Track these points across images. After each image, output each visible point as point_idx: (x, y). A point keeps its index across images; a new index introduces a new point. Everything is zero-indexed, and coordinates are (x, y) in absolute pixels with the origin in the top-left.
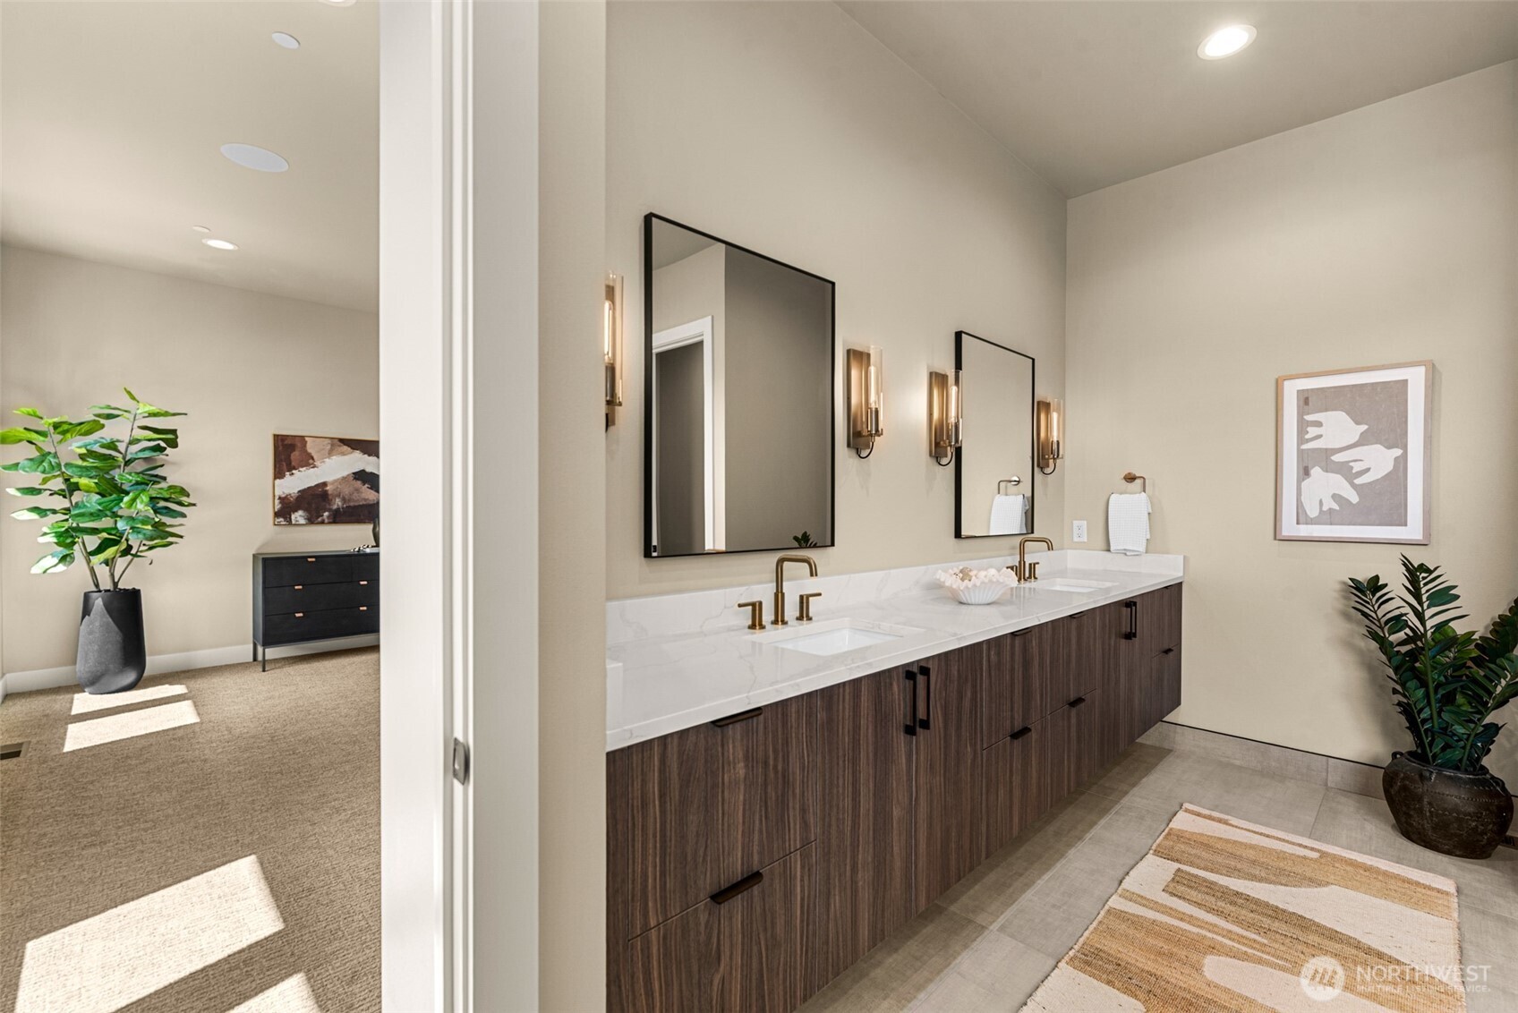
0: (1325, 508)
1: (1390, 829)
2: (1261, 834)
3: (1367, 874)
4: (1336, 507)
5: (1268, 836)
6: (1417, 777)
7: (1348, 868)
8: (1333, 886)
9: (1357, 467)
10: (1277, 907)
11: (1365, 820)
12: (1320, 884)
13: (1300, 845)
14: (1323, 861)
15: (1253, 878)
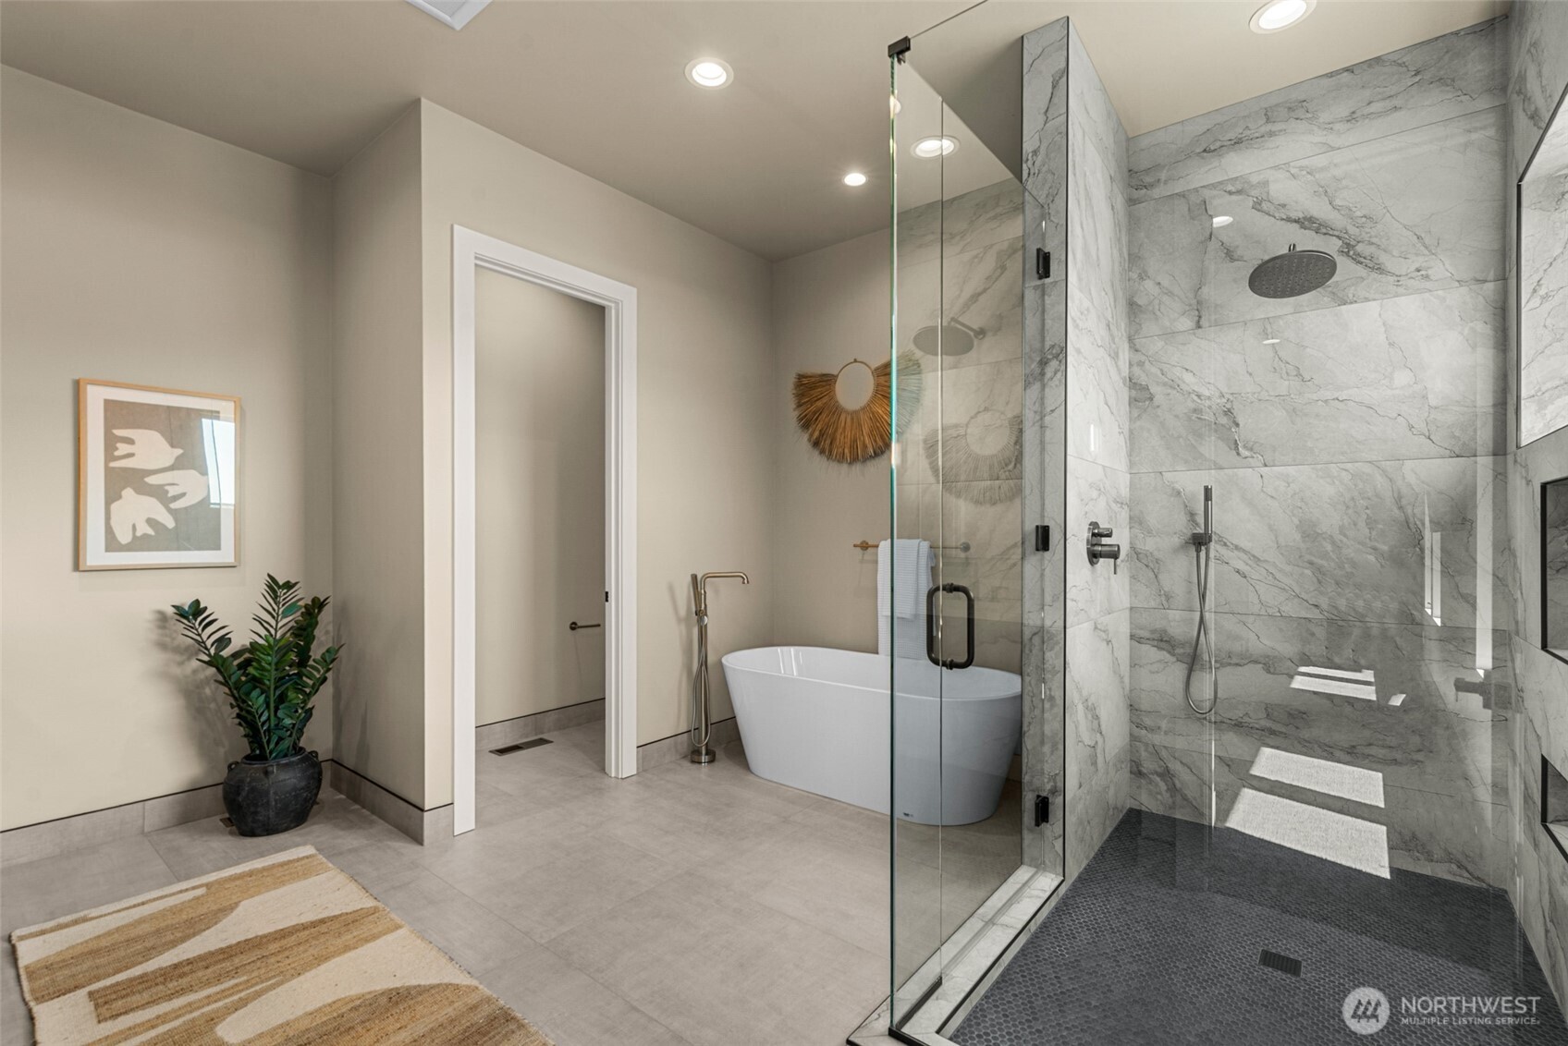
0: (139, 534)
1: (230, 837)
2: (135, 906)
3: (254, 877)
4: (151, 532)
5: (143, 904)
6: (262, 775)
7: (238, 883)
8: (242, 903)
9: (172, 491)
10: (222, 949)
11: (206, 841)
12: (232, 908)
13: (181, 892)
14: (213, 889)
15: (174, 944)
